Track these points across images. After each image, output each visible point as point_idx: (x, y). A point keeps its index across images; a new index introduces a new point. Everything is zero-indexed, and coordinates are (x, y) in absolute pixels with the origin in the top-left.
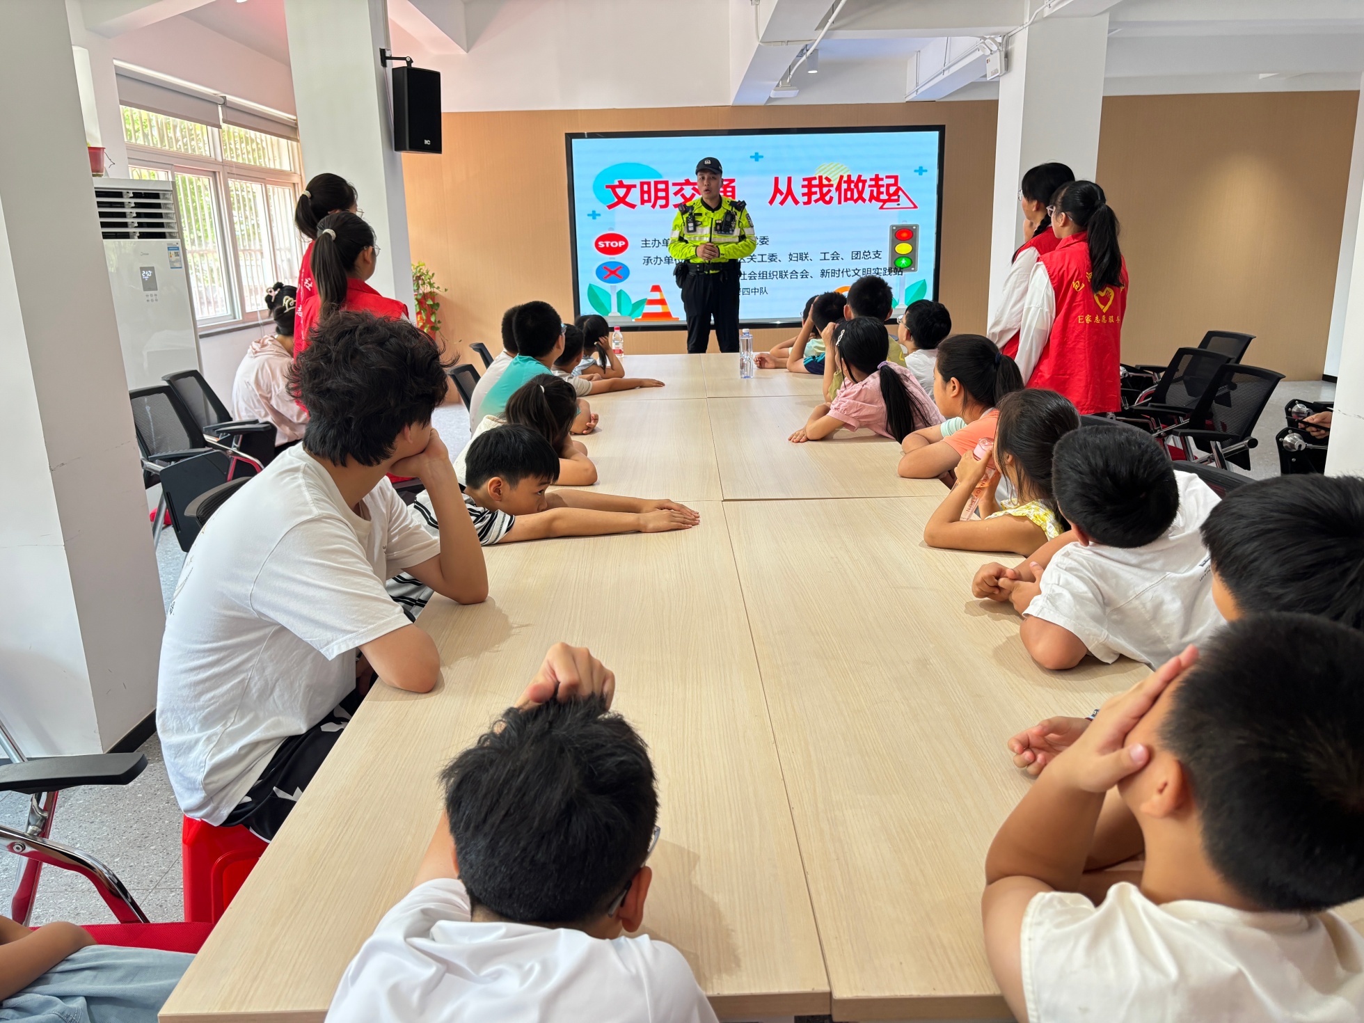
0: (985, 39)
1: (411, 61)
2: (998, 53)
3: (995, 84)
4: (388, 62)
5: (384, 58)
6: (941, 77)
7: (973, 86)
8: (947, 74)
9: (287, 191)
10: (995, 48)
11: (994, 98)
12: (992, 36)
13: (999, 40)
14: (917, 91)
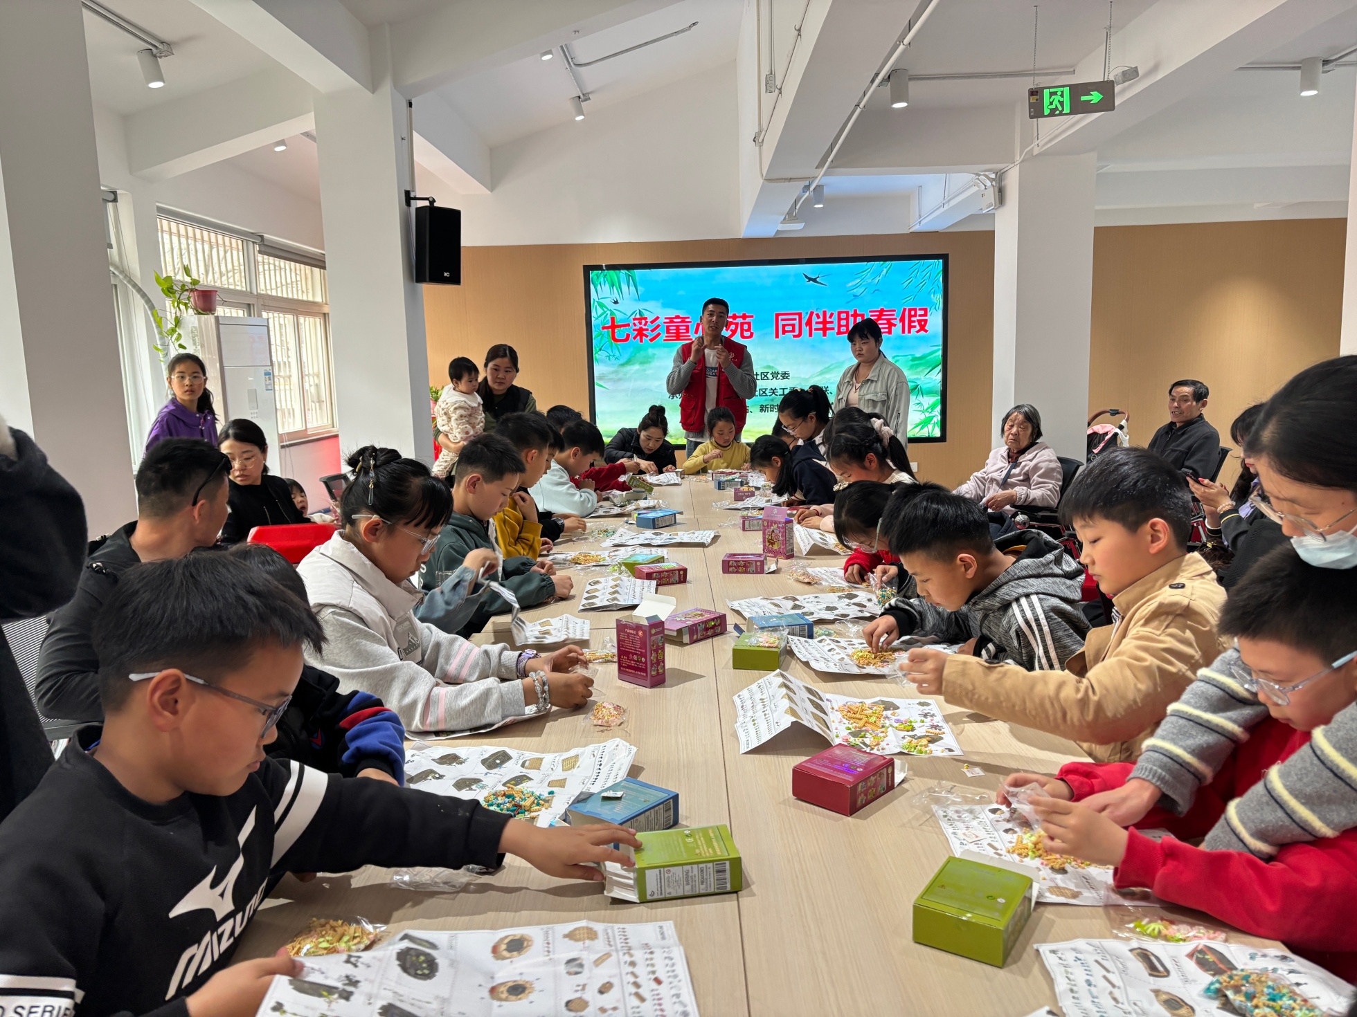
0: (979, 175)
1: (434, 201)
2: (992, 189)
3: (991, 217)
4: (412, 201)
5: (409, 198)
6: (942, 210)
7: (972, 218)
8: (946, 207)
9: (318, 320)
10: (988, 183)
11: (991, 229)
12: (987, 173)
13: (993, 176)
14: (920, 223)
